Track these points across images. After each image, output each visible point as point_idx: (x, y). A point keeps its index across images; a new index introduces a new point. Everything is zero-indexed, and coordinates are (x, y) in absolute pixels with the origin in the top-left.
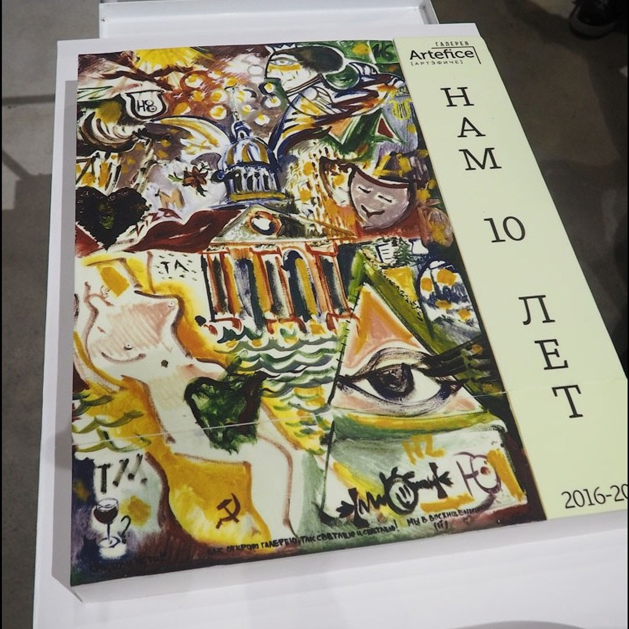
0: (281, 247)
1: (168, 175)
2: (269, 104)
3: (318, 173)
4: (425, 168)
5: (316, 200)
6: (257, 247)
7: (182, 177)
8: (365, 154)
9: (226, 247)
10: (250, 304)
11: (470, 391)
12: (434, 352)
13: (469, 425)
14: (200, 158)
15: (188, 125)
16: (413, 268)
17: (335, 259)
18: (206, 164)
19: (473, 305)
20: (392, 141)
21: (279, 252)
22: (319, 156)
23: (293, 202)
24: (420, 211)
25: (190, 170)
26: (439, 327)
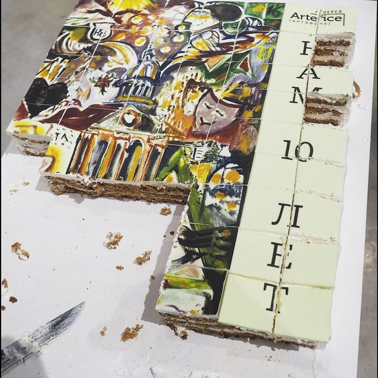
0: (132, 136)
1: (89, 78)
2: (176, 39)
3: (183, 89)
4: (260, 96)
5: (172, 108)
6: (118, 134)
7: (97, 81)
8: (221, 82)
9: (99, 130)
10: (92, 171)
11: (205, 262)
12: (195, 228)
13: (188, 287)
14: (114, 70)
15: (118, 47)
16: (213, 165)
17: (164, 150)
18: (115, 74)
19: (241, 201)
20: (245, 74)
21: (129, 139)
22: (189, 78)
23: (156, 107)
24: (240, 126)
25: (103, 77)
26: (209, 211)
